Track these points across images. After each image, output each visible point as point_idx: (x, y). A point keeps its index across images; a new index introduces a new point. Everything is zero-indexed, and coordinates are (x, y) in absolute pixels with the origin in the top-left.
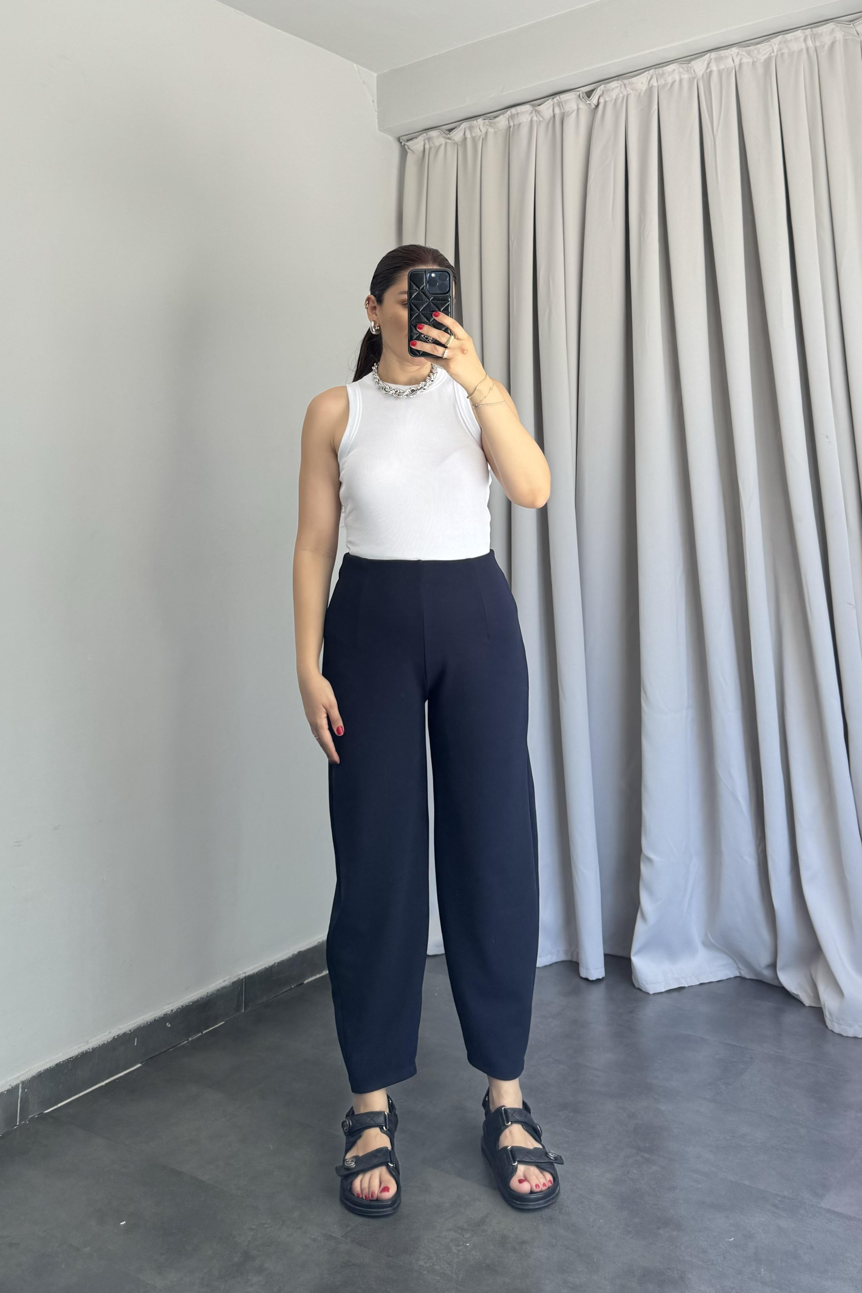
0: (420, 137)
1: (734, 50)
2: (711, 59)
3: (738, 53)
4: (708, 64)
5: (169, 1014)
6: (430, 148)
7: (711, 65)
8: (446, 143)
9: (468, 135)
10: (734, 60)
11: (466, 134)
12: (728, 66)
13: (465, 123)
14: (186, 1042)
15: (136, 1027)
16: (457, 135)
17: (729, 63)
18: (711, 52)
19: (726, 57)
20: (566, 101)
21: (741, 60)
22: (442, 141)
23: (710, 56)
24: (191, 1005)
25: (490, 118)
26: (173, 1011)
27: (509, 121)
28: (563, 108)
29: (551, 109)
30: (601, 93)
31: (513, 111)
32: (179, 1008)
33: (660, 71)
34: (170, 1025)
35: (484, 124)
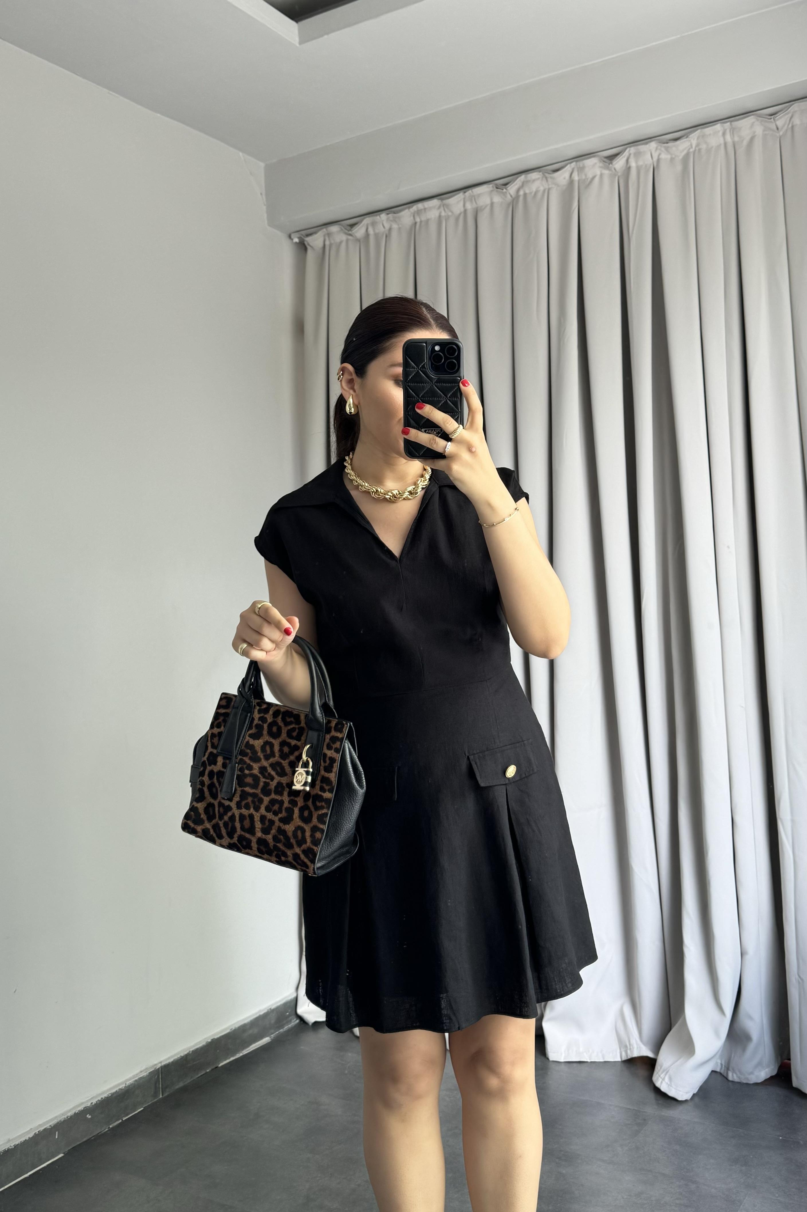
1: (653, 145)
2: (632, 154)
5: (89, 1107)
6: (331, 244)
7: (631, 160)
8: (347, 240)
9: (371, 231)
10: (654, 154)
11: (368, 229)
12: (646, 162)
13: (368, 219)
14: (108, 1129)
15: (57, 1121)
16: (359, 232)
17: (648, 158)
18: (632, 148)
19: (645, 150)
20: (479, 195)
21: (659, 155)
22: (343, 236)
23: (632, 151)
24: (110, 1096)
25: (395, 213)
26: (93, 1104)
27: (414, 217)
28: (476, 202)
29: (462, 203)
30: (521, 184)
31: (420, 206)
32: (99, 1100)
33: (581, 164)
34: (90, 1117)
35: (388, 219)
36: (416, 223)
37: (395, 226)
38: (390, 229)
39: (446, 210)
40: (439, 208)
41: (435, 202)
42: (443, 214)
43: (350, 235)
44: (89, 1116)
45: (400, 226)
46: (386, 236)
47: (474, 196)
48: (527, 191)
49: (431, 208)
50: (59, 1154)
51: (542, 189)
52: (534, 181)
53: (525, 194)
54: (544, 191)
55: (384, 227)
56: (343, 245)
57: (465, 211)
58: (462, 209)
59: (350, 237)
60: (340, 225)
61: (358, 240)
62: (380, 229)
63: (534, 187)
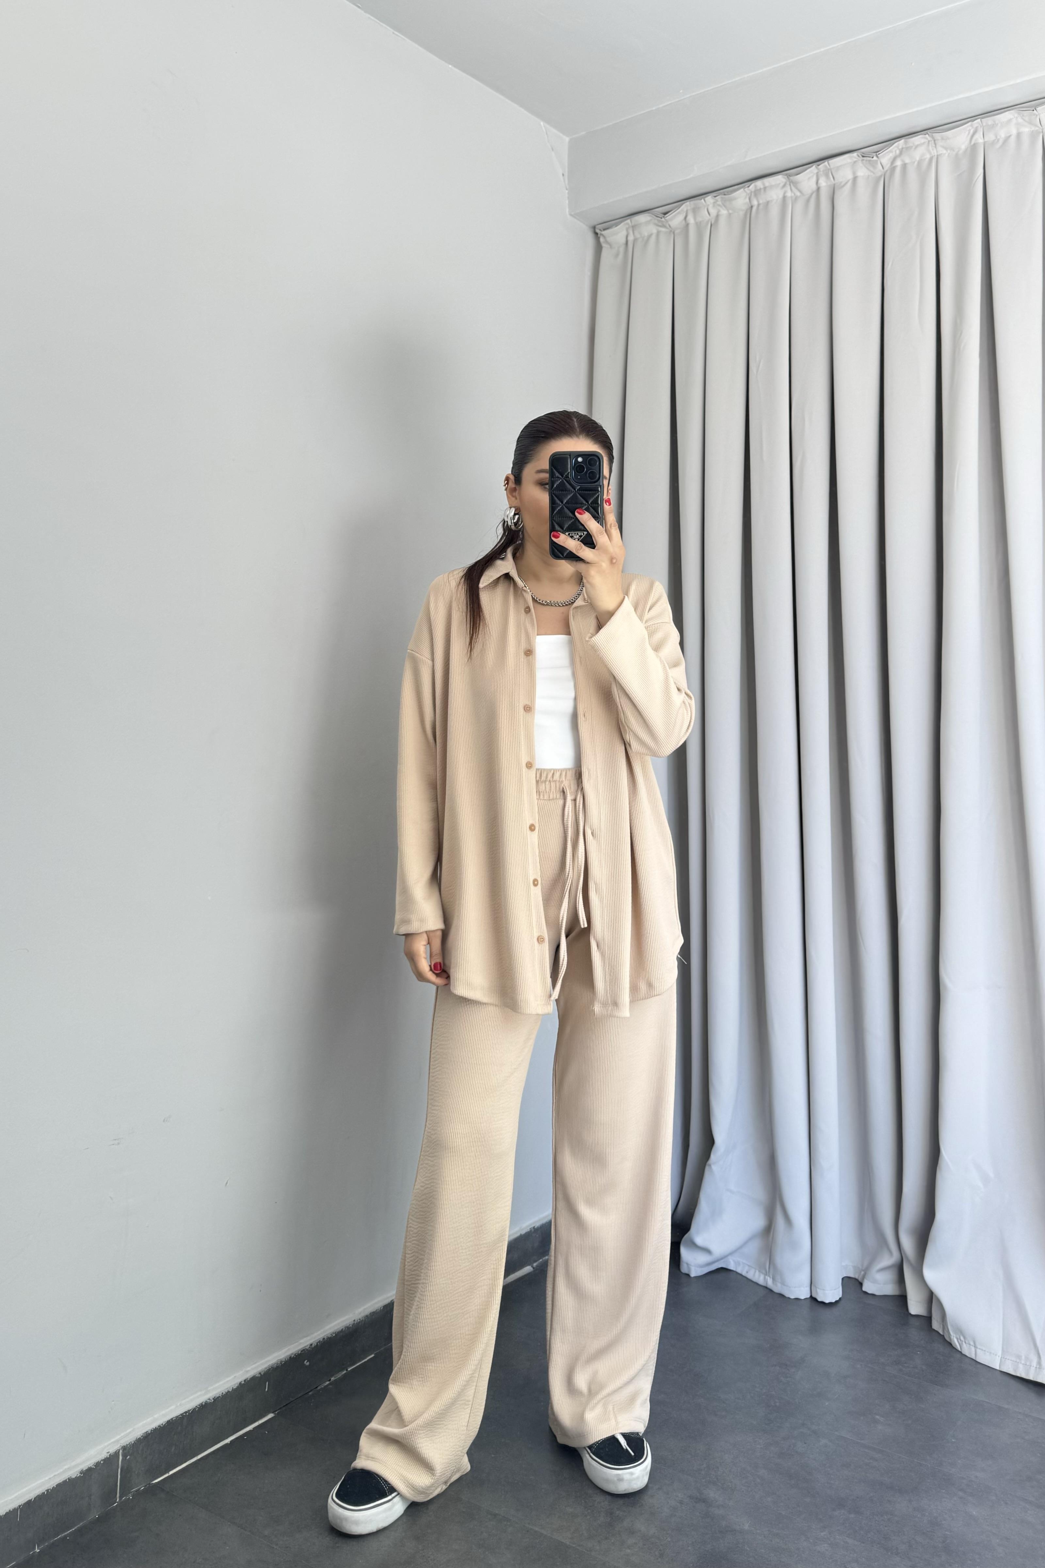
0: (623, 224)
5: (307, 1350)
8: (658, 233)
9: (691, 220)
11: (689, 217)
13: (688, 203)
14: (328, 1383)
15: (266, 1370)
16: (676, 220)
20: (840, 167)
22: (654, 229)
24: (334, 1335)
25: (724, 195)
26: (311, 1347)
27: (751, 198)
28: (834, 176)
29: (814, 180)
30: (898, 152)
31: (759, 184)
32: (319, 1342)
33: (987, 121)
34: (308, 1363)
35: (717, 203)
36: (752, 207)
37: (724, 212)
38: (718, 216)
39: (793, 188)
40: (784, 186)
42: (789, 194)
43: (664, 226)
45: (730, 211)
46: (712, 225)
47: (831, 169)
48: (907, 161)
49: (771, 187)
50: (270, 1413)
51: (928, 156)
52: (917, 147)
53: (905, 166)
54: (931, 159)
55: (709, 213)
56: (653, 239)
57: (819, 190)
58: (814, 187)
59: (663, 229)
60: (652, 214)
61: (672, 232)
62: (704, 216)
63: (917, 155)
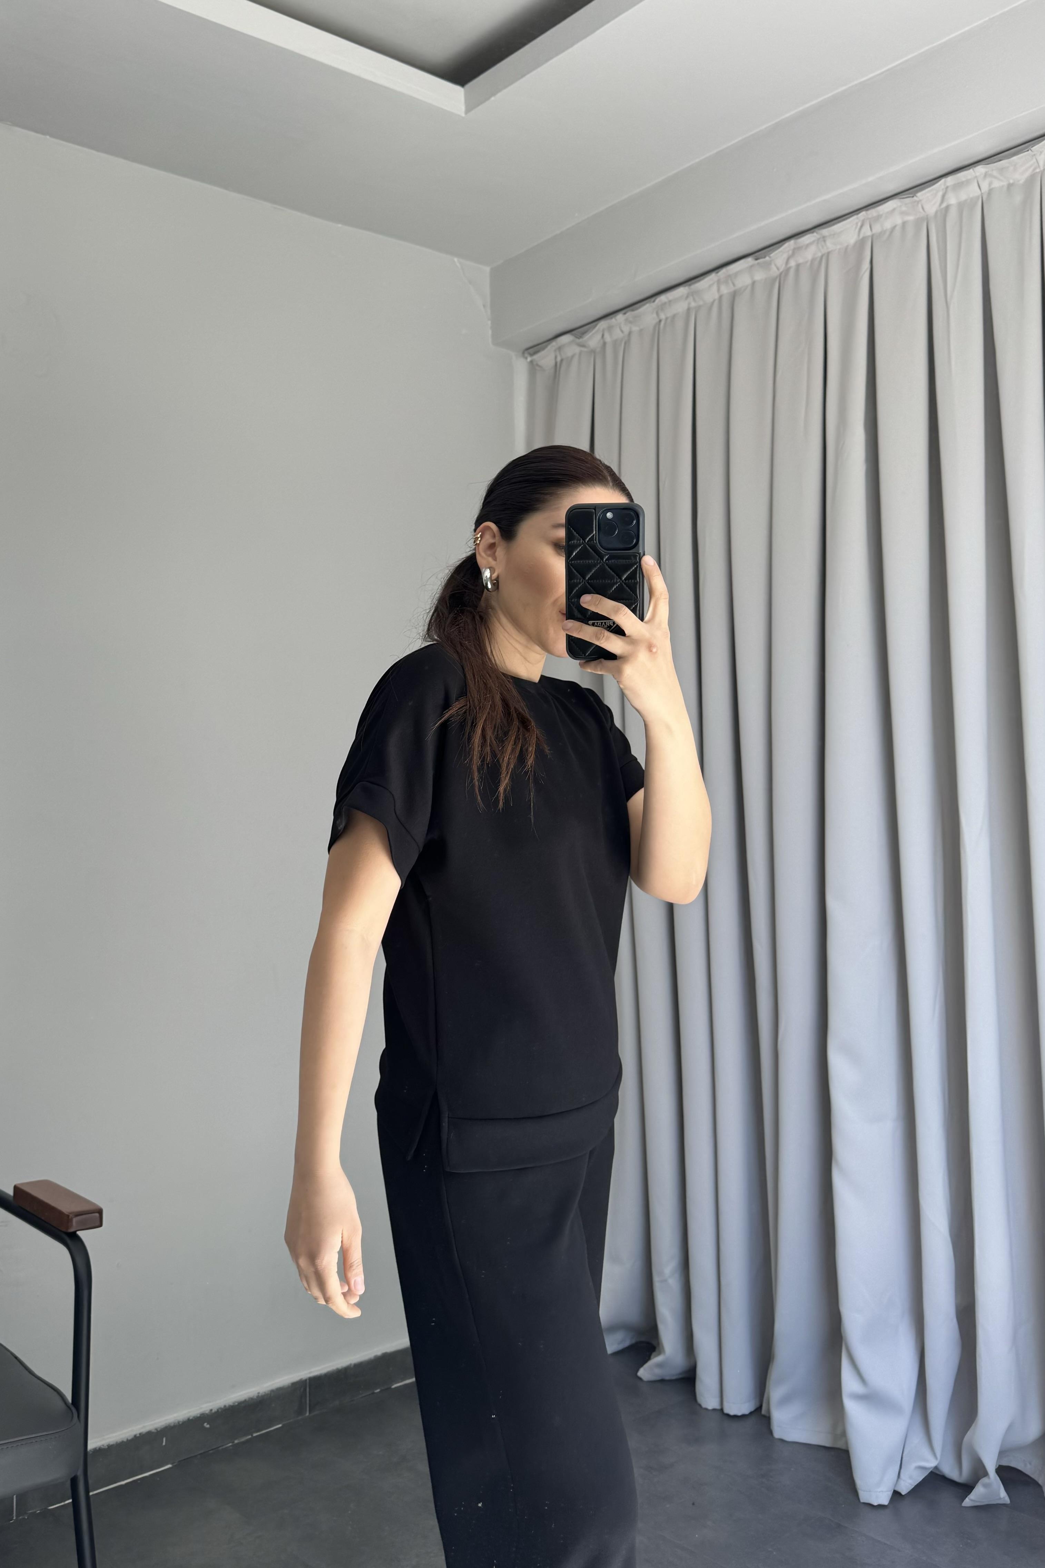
0: (549, 347)
1: (980, 169)
2: (947, 187)
3: (986, 175)
4: (943, 196)
5: (207, 1414)
6: (562, 360)
7: (946, 197)
8: (580, 354)
9: (608, 338)
10: (980, 186)
11: (605, 337)
12: (971, 196)
13: (602, 323)
14: (230, 1444)
15: (164, 1426)
16: (593, 339)
17: (973, 191)
18: (947, 177)
19: (968, 182)
20: (736, 274)
21: (990, 184)
22: (576, 349)
23: (945, 182)
24: (237, 1405)
25: (633, 310)
26: (213, 1411)
27: (657, 314)
28: (734, 285)
29: (715, 287)
30: (791, 252)
31: (663, 298)
32: (221, 1408)
33: (873, 212)
34: (208, 1426)
35: (627, 321)
36: (660, 321)
37: (635, 329)
39: (696, 299)
40: (687, 297)
41: (682, 291)
42: (692, 304)
43: (583, 346)
44: (206, 1425)
45: (642, 326)
46: (625, 344)
47: (729, 276)
48: (801, 261)
49: (676, 300)
50: (167, 1464)
51: (820, 254)
52: (808, 246)
53: (798, 266)
54: (822, 257)
55: (622, 331)
56: (575, 360)
57: (721, 297)
58: (717, 296)
59: (583, 349)
60: (573, 335)
61: (593, 352)
62: (618, 334)
63: (809, 255)
